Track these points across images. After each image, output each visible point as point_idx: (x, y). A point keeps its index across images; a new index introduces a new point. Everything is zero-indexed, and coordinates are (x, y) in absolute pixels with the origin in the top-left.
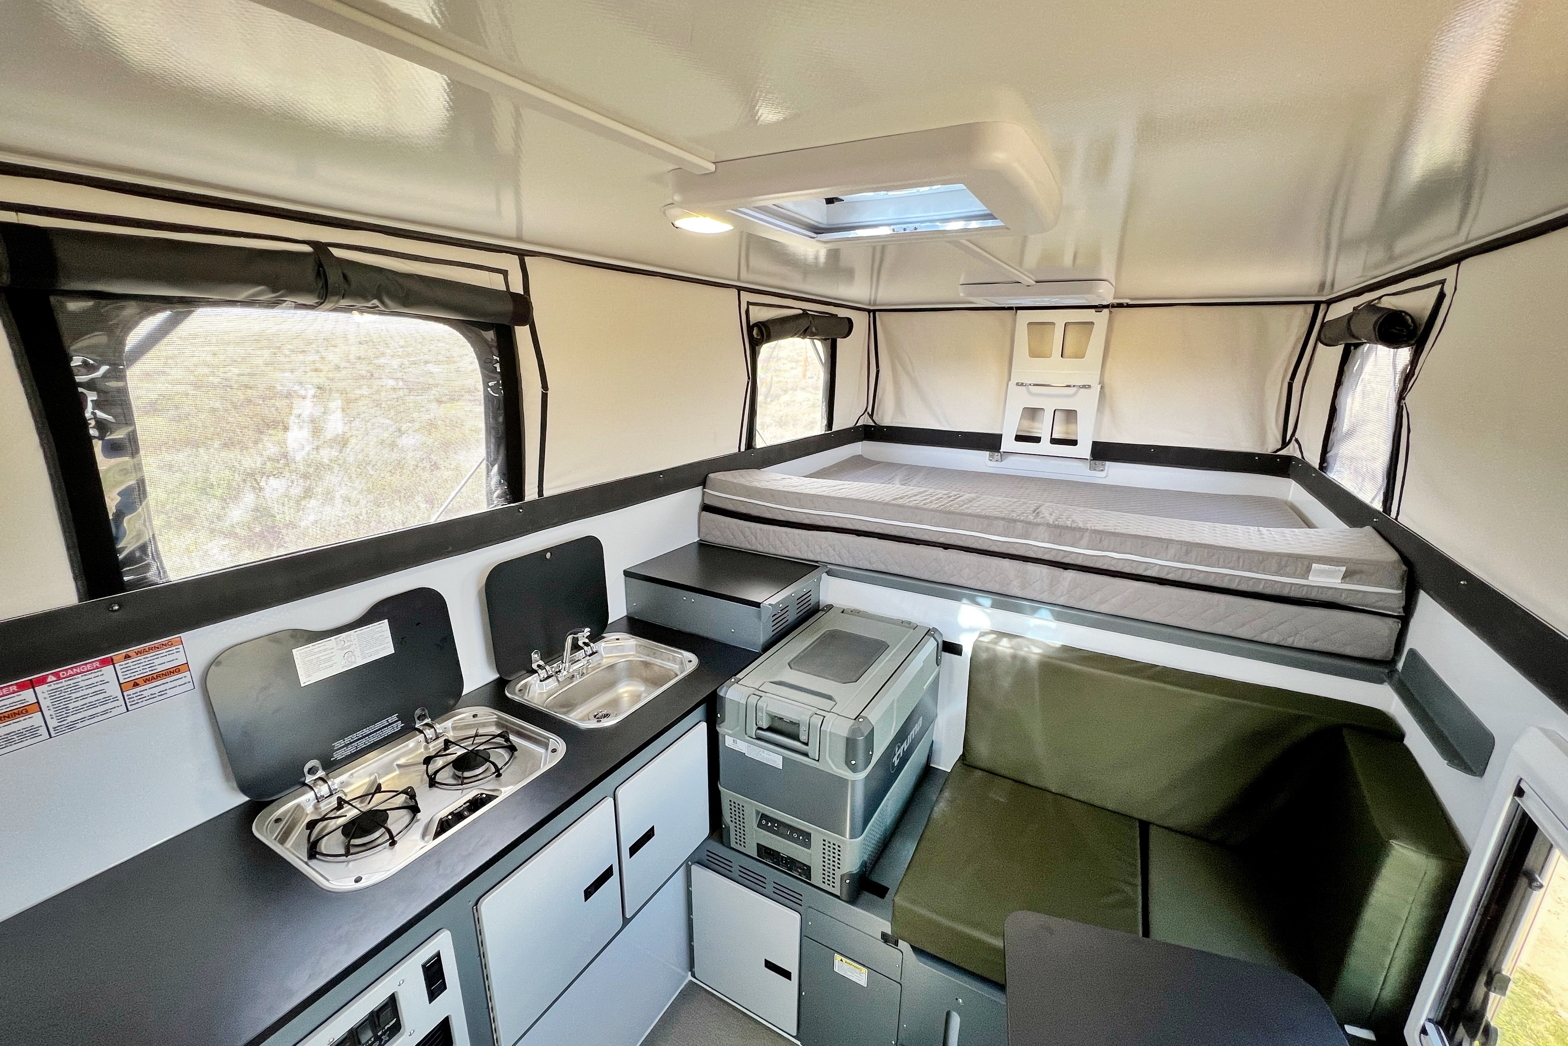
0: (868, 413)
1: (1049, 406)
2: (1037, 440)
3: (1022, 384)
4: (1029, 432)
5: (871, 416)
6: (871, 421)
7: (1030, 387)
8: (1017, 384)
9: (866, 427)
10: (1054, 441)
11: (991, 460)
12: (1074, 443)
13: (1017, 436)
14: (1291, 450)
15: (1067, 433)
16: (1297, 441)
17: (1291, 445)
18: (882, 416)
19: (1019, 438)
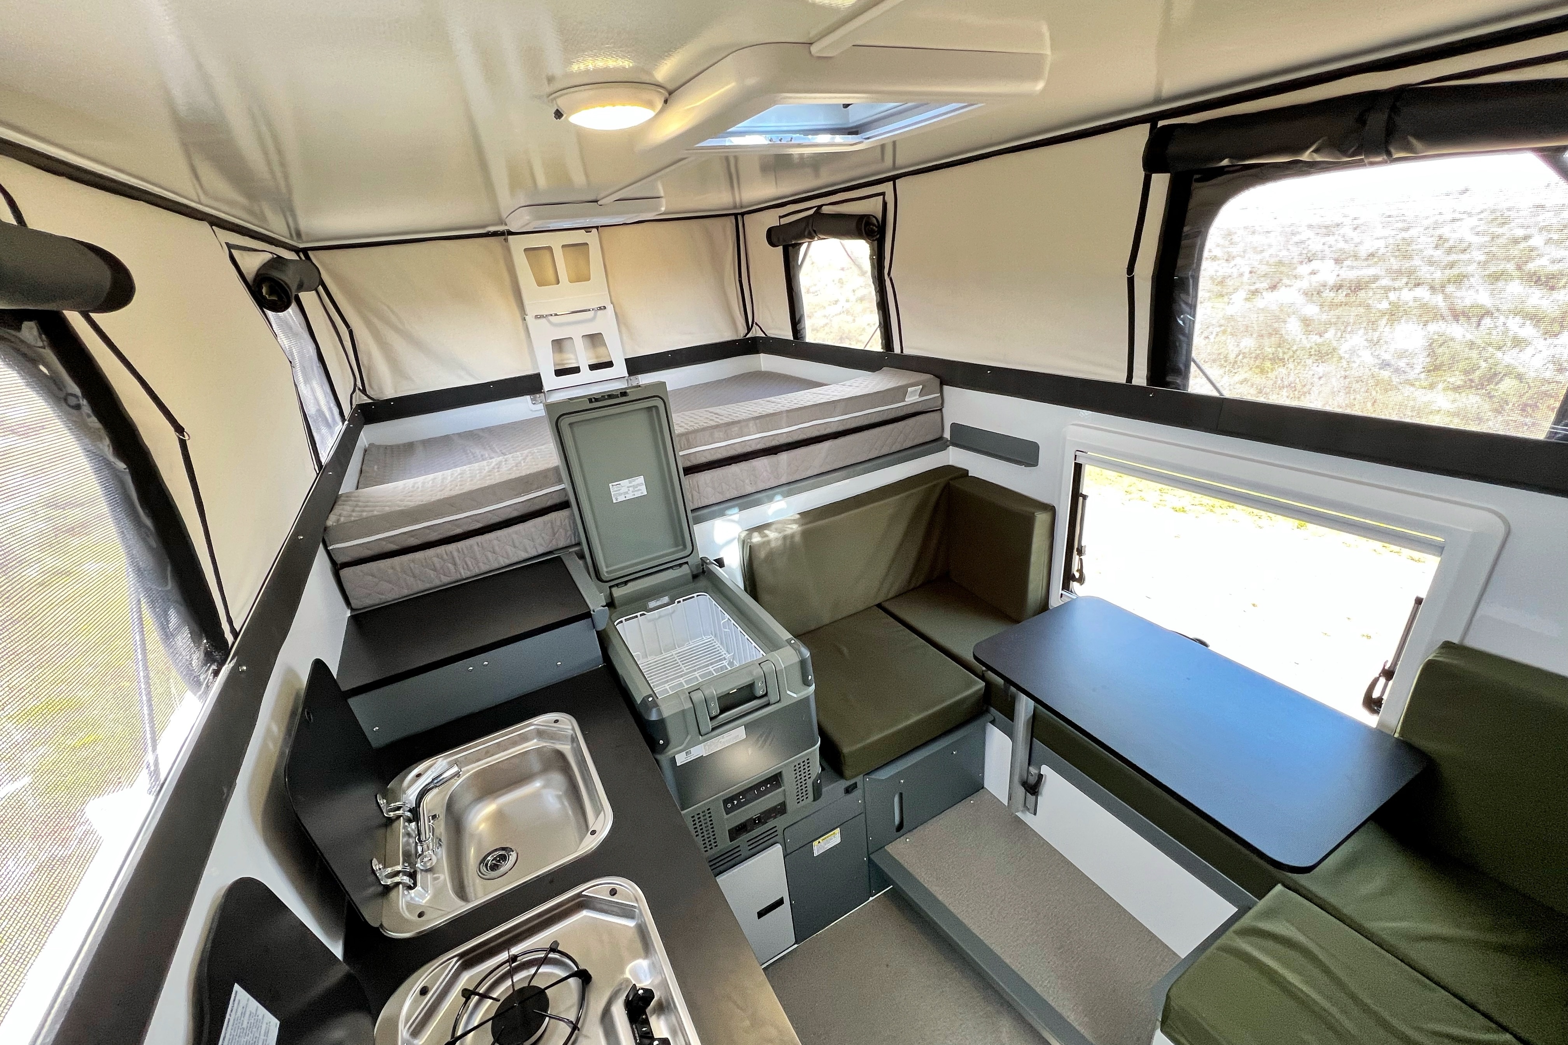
0: (359, 389)
1: (577, 332)
2: (576, 370)
3: (542, 317)
4: (563, 364)
5: (364, 391)
6: (366, 398)
7: (550, 318)
8: (536, 317)
9: (362, 407)
10: (593, 367)
11: (534, 404)
12: (609, 364)
13: (555, 371)
14: (756, 332)
15: (597, 357)
16: (756, 324)
17: (754, 328)
18: (381, 389)
19: (559, 373)
